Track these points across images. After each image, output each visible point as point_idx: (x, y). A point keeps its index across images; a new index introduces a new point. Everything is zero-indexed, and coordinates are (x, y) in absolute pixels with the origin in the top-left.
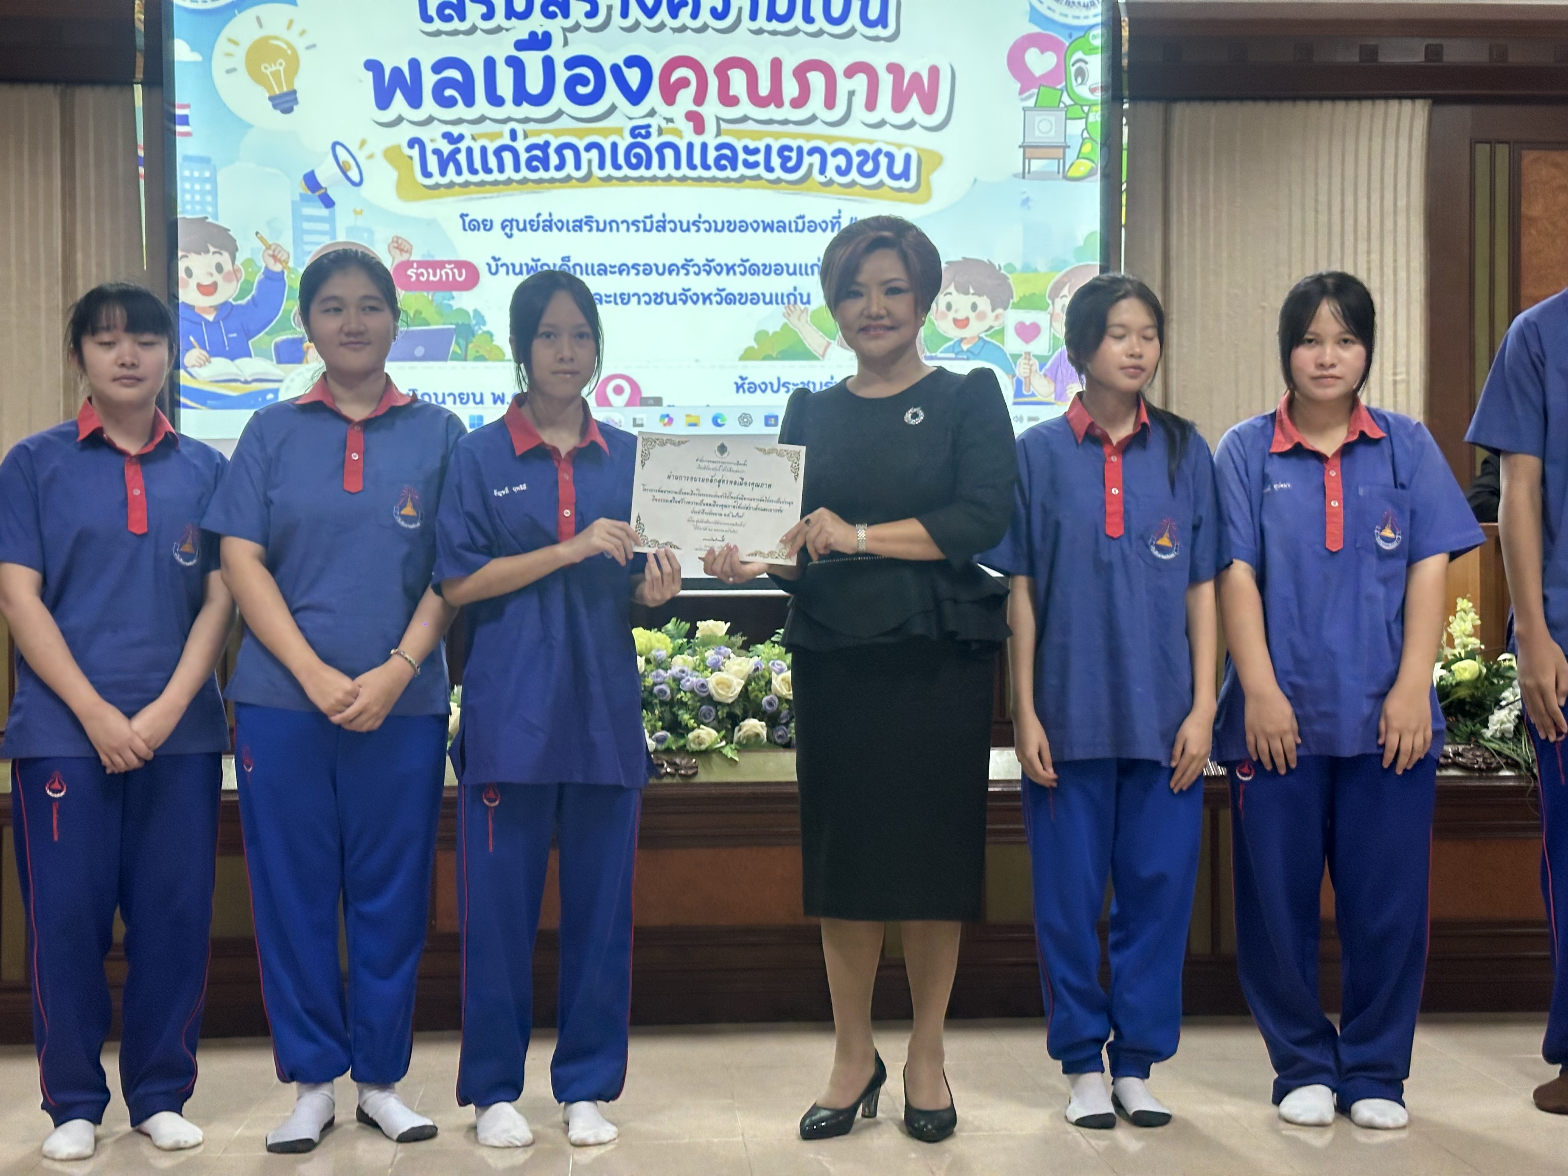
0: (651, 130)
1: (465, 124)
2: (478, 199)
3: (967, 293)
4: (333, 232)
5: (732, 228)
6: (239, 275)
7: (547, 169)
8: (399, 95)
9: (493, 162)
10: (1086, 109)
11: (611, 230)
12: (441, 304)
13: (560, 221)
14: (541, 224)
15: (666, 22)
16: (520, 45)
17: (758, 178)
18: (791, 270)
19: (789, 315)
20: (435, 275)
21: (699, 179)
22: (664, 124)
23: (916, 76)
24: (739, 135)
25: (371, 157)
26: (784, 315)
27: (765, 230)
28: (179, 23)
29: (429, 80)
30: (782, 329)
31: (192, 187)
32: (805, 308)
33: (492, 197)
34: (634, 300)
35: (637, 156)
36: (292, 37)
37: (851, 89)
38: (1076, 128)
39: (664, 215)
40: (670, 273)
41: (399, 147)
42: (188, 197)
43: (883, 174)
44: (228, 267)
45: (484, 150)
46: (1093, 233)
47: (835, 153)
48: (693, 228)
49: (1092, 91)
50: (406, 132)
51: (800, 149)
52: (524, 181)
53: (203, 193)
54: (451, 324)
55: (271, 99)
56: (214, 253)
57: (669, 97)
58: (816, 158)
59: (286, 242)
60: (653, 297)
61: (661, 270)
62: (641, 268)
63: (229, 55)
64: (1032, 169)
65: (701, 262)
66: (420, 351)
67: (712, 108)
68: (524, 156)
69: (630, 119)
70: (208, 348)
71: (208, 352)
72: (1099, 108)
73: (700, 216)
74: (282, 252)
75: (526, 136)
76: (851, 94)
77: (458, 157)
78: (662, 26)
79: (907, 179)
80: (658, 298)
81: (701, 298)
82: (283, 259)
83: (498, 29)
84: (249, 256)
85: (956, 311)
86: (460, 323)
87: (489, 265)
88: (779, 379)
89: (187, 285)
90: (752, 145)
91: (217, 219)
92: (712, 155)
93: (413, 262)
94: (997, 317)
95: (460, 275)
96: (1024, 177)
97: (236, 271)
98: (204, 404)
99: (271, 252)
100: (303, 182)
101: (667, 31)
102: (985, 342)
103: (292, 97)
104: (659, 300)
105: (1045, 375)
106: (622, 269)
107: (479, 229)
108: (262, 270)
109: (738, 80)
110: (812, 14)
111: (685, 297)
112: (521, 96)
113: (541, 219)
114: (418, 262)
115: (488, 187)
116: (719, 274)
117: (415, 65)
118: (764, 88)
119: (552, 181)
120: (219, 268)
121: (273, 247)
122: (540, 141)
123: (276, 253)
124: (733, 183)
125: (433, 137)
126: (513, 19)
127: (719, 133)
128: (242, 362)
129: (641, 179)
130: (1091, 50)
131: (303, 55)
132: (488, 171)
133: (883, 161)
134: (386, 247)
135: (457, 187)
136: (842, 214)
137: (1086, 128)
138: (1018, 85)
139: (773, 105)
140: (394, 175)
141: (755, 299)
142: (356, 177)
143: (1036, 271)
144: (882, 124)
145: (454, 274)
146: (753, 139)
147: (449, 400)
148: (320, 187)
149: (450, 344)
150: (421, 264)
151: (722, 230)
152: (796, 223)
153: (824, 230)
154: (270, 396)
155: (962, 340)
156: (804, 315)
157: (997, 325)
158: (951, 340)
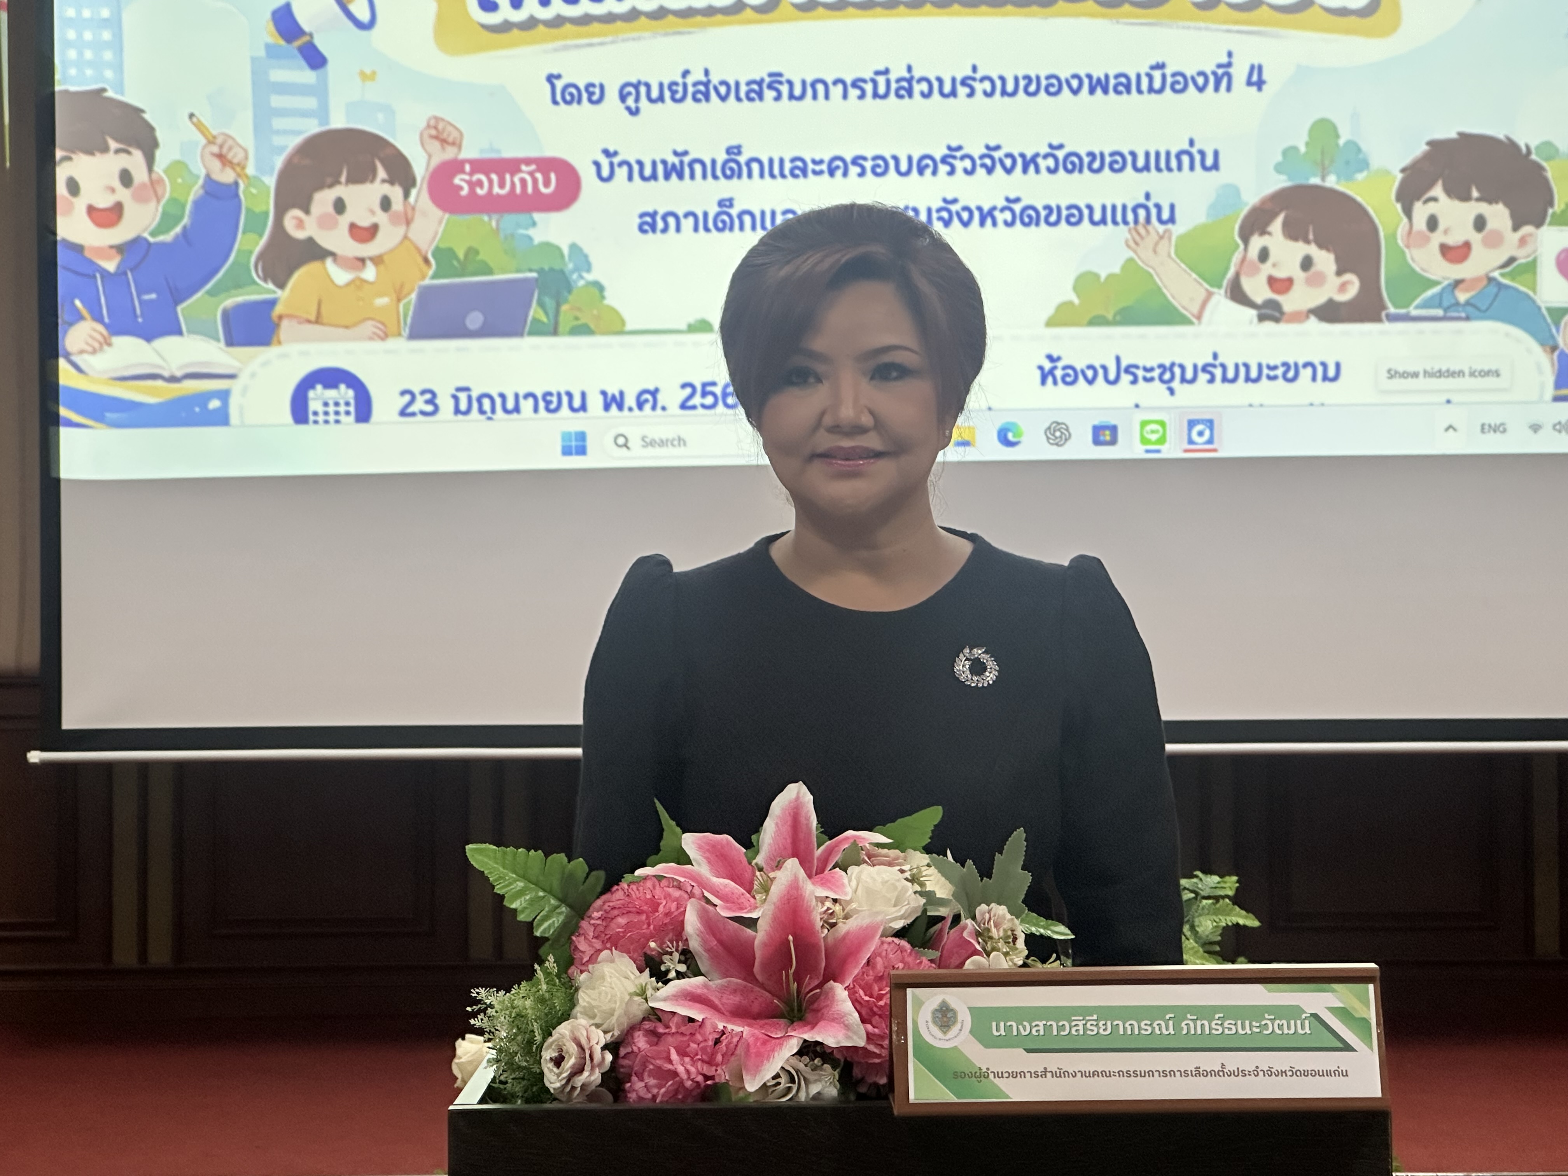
2: (578, 46)
3: (1465, 198)
4: (323, 112)
5: (1032, 88)
6: (160, 191)
11: (815, 97)
12: (512, 235)
13: (724, 83)
14: (691, 90)
18: (1141, 163)
19: (1136, 243)
20: (502, 185)
21: (974, 2)
26: (1128, 246)
27: (1092, 91)
30: (1124, 268)
31: (80, 35)
32: (1165, 231)
33: (602, 44)
39: (909, 69)
40: (921, 172)
42: (72, 54)
44: (140, 175)
48: (962, 91)
52: (660, 14)
53: (98, 46)
54: (531, 270)
56: (117, 151)
59: (242, 132)
61: (904, 167)
62: (868, 165)
65: (977, 151)
66: (475, 320)
70: (106, 320)
71: (107, 326)
73: (975, 69)
74: (236, 149)
81: (977, 215)
82: (236, 161)
84: (177, 156)
85: (1446, 232)
86: (546, 268)
87: (597, 164)
88: (1118, 360)
89: (70, 208)
91: (122, 94)
93: (463, 162)
94: (1523, 241)
95: (547, 184)
97: (154, 184)
98: (100, 418)
99: (215, 149)
100: (271, 27)
102: (1500, 286)
106: (835, 166)
107: (579, 102)
108: (201, 182)
113: (690, 80)
114: (472, 162)
115: (596, 26)
116: (1009, 171)
119: (710, 11)
120: (126, 178)
121: (219, 141)
123: (224, 151)
124: (1035, 9)
128: (166, 343)
134: (417, 138)
135: (541, 28)
136: (1234, 60)
140: (431, 7)
141: (1074, 215)
142: (364, 15)
145: (535, 181)
147: (527, 405)
148: (300, 32)
149: (529, 306)
150: (480, 166)
151: (1014, 93)
152: (1150, 77)
153: (1201, 89)
154: (214, 404)
155: (1458, 283)
156: (1165, 242)
157: (1523, 256)
158: (1437, 283)
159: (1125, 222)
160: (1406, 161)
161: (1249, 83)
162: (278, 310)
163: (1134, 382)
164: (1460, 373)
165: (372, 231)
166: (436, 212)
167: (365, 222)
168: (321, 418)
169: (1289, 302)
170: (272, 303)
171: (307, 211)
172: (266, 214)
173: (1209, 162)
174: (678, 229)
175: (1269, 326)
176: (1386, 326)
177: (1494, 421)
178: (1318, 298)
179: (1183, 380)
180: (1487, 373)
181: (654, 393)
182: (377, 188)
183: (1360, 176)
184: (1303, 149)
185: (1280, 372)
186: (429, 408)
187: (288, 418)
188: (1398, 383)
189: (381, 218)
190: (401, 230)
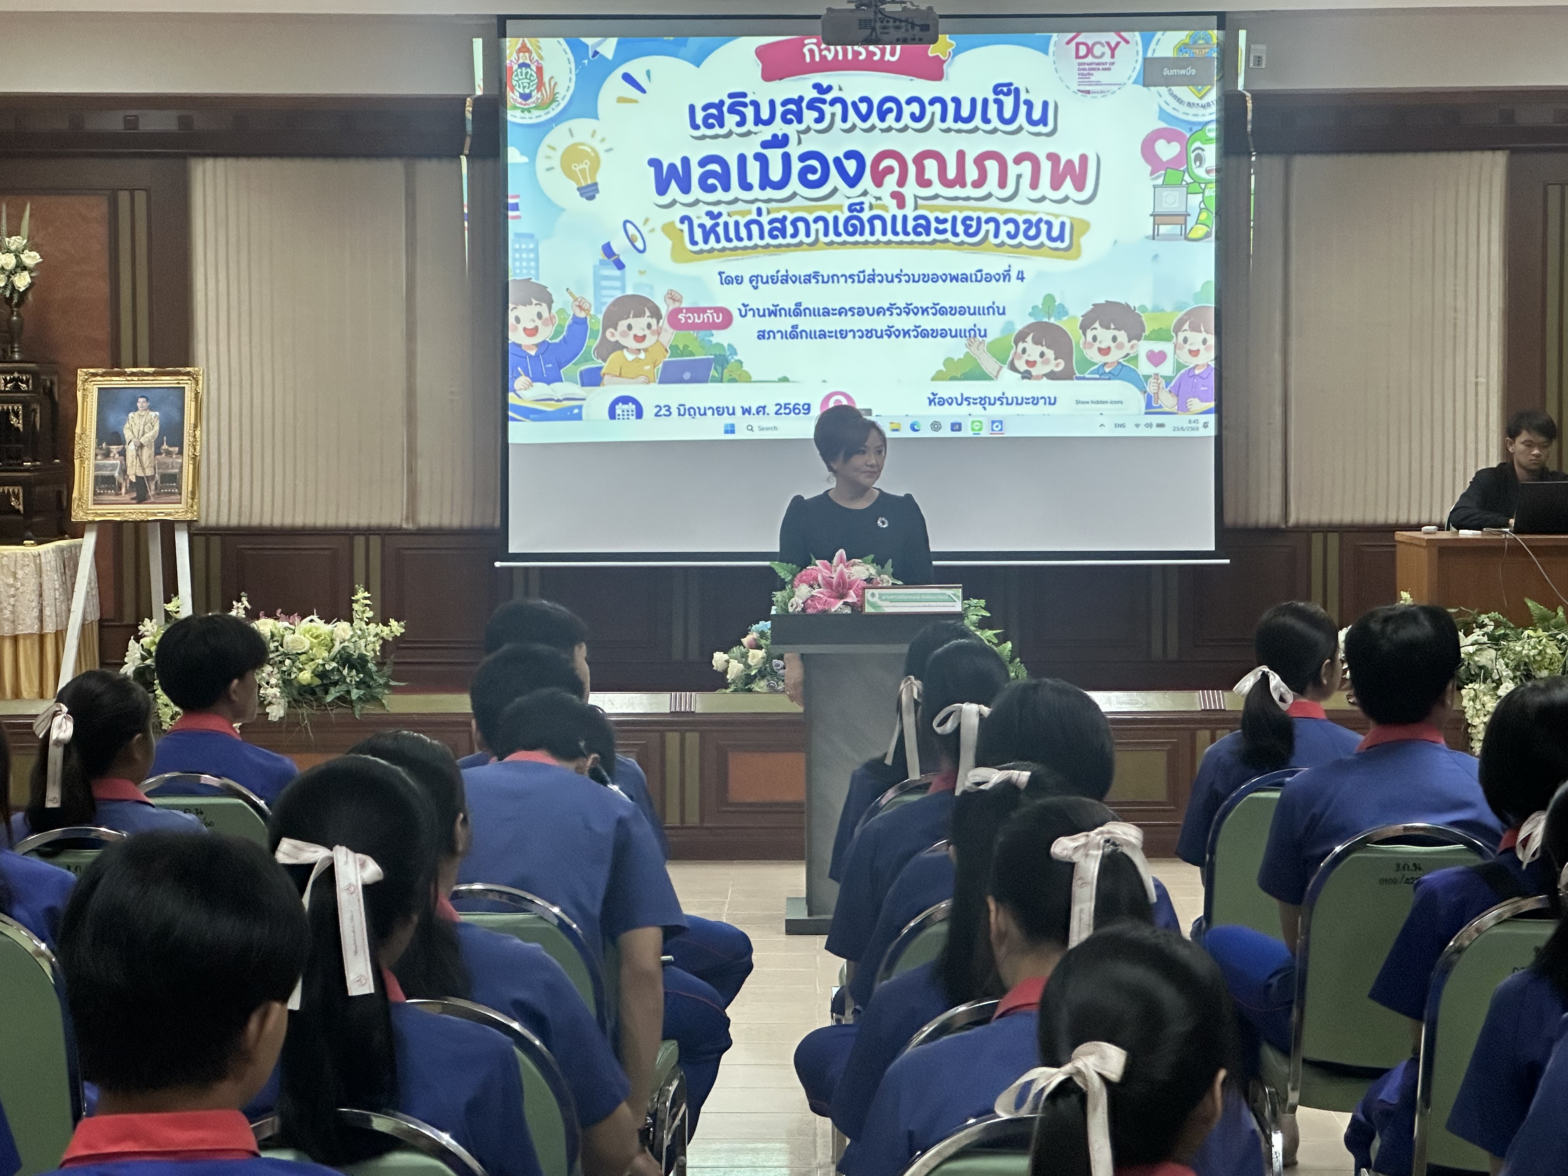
0: (864, 206)
1: (723, 205)
2: (732, 260)
3: (1108, 328)
4: (623, 288)
5: (926, 279)
6: (554, 321)
7: (784, 237)
8: (673, 185)
9: (743, 233)
10: (1203, 186)
11: (833, 282)
12: (703, 340)
13: (794, 276)
14: (780, 278)
15: (876, 125)
16: (765, 145)
17: (946, 241)
18: (972, 311)
19: (970, 345)
20: (699, 318)
21: (901, 243)
22: (874, 201)
23: (1070, 162)
24: (932, 209)
25: (652, 230)
26: (966, 347)
27: (951, 281)
28: (512, 135)
29: (696, 172)
31: (521, 257)
32: (982, 341)
33: (742, 259)
34: (850, 335)
35: (853, 226)
36: (595, 143)
37: (1019, 173)
38: (1195, 200)
39: (873, 270)
40: (878, 314)
41: (673, 223)
42: (518, 264)
43: (1043, 238)
44: (546, 314)
45: (737, 224)
46: (1208, 282)
47: (1006, 222)
48: (896, 280)
49: (1208, 172)
50: (679, 211)
51: (979, 219)
52: (767, 246)
53: (528, 260)
54: (711, 355)
55: (579, 189)
56: (536, 304)
57: (878, 182)
58: (992, 226)
59: (590, 297)
60: (865, 333)
61: (871, 312)
62: (856, 311)
63: (548, 157)
64: (1161, 232)
65: (902, 305)
66: (687, 376)
67: (911, 189)
68: (767, 228)
69: (848, 198)
71: (531, 379)
72: (1214, 185)
73: (901, 271)
74: (586, 303)
75: (769, 212)
76: (1019, 177)
77: (718, 229)
78: (873, 127)
79: (1062, 241)
80: (869, 334)
81: (902, 333)
82: (586, 308)
83: (749, 133)
85: (1100, 342)
86: (718, 354)
87: (740, 310)
88: (962, 395)
89: (516, 329)
90: (942, 216)
92: (911, 224)
93: (683, 309)
94: (1132, 347)
95: (718, 318)
96: (1154, 239)
97: (552, 318)
98: (527, 417)
99: (577, 303)
100: (601, 252)
101: (877, 132)
102: (1123, 365)
103: (594, 188)
104: (869, 335)
105: (1170, 392)
106: (842, 312)
107: (732, 284)
108: (571, 317)
109: (931, 166)
110: (989, 116)
111: (890, 332)
112: (765, 182)
113: (780, 274)
115: (740, 251)
116: (916, 314)
117: (686, 161)
118: (951, 173)
119: (788, 245)
120: (539, 316)
121: (579, 300)
122: (779, 216)
123: (581, 304)
124: (927, 246)
125: (699, 215)
126: (760, 125)
127: (916, 208)
128: (556, 385)
129: (856, 243)
130: (1208, 140)
131: (602, 155)
132: (740, 239)
133: (1044, 227)
134: (663, 298)
135: (716, 252)
136: (1012, 269)
137: (1203, 201)
138: (1149, 168)
139: (958, 187)
140: (670, 243)
141: (944, 334)
142: (641, 247)
143: (1163, 310)
144: (1043, 199)
145: (713, 317)
146: (943, 211)
147: (709, 412)
148: (613, 254)
149: (710, 370)
150: (689, 310)
151: (918, 281)
152: (976, 275)
153: (997, 281)
154: (576, 411)
155: (1105, 364)
156: (982, 345)
157: (1132, 353)
158: (1096, 364)
159: (965, 336)
160: (1083, 313)
161: (1018, 278)
162: (603, 371)
163: (969, 404)
164: (1106, 402)
165: (644, 337)
166: (671, 330)
167: (640, 334)
168: (621, 417)
169: (1034, 371)
170: (600, 368)
171: (616, 330)
172: (598, 331)
173: (1001, 311)
174: (774, 338)
175: (1026, 381)
176: (1076, 381)
177: (1120, 422)
178: (1047, 369)
179: (990, 404)
180: (1117, 402)
181: (764, 408)
182: (645, 320)
183: (1065, 318)
184: (1040, 307)
185: (1031, 401)
186: (668, 413)
187: (607, 417)
188: (1081, 406)
189: (647, 332)
190: (656, 337)
